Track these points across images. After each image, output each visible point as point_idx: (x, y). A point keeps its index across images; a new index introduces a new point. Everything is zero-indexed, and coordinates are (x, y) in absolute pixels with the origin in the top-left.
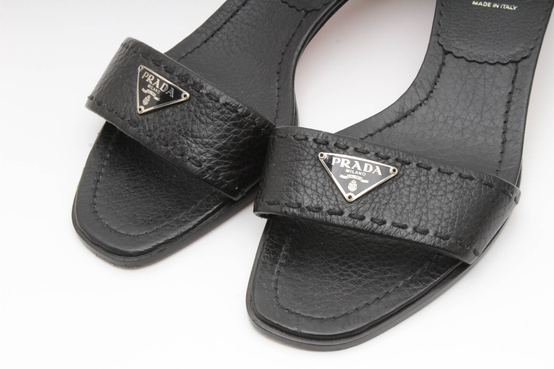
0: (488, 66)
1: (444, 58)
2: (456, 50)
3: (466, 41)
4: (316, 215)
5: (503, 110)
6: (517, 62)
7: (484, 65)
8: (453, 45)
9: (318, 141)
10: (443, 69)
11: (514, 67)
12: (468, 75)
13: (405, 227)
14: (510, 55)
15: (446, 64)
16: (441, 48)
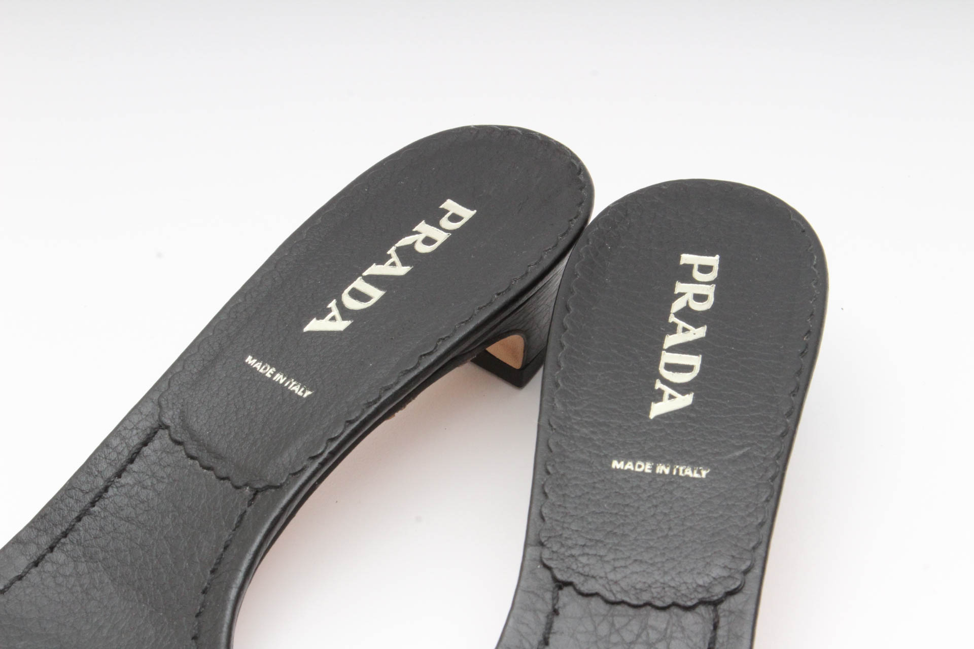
0: (654, 613)
1: (556, 598)
2: (582, 578)
3: (601, 557)
6: (715, 604)
7: (643, 611)
8: (574, 567)
10: (558, 624)
11: (710, 614)
12: (611, 634)
14: (700, 586)
15: (561, 612)
16: (547, 573)
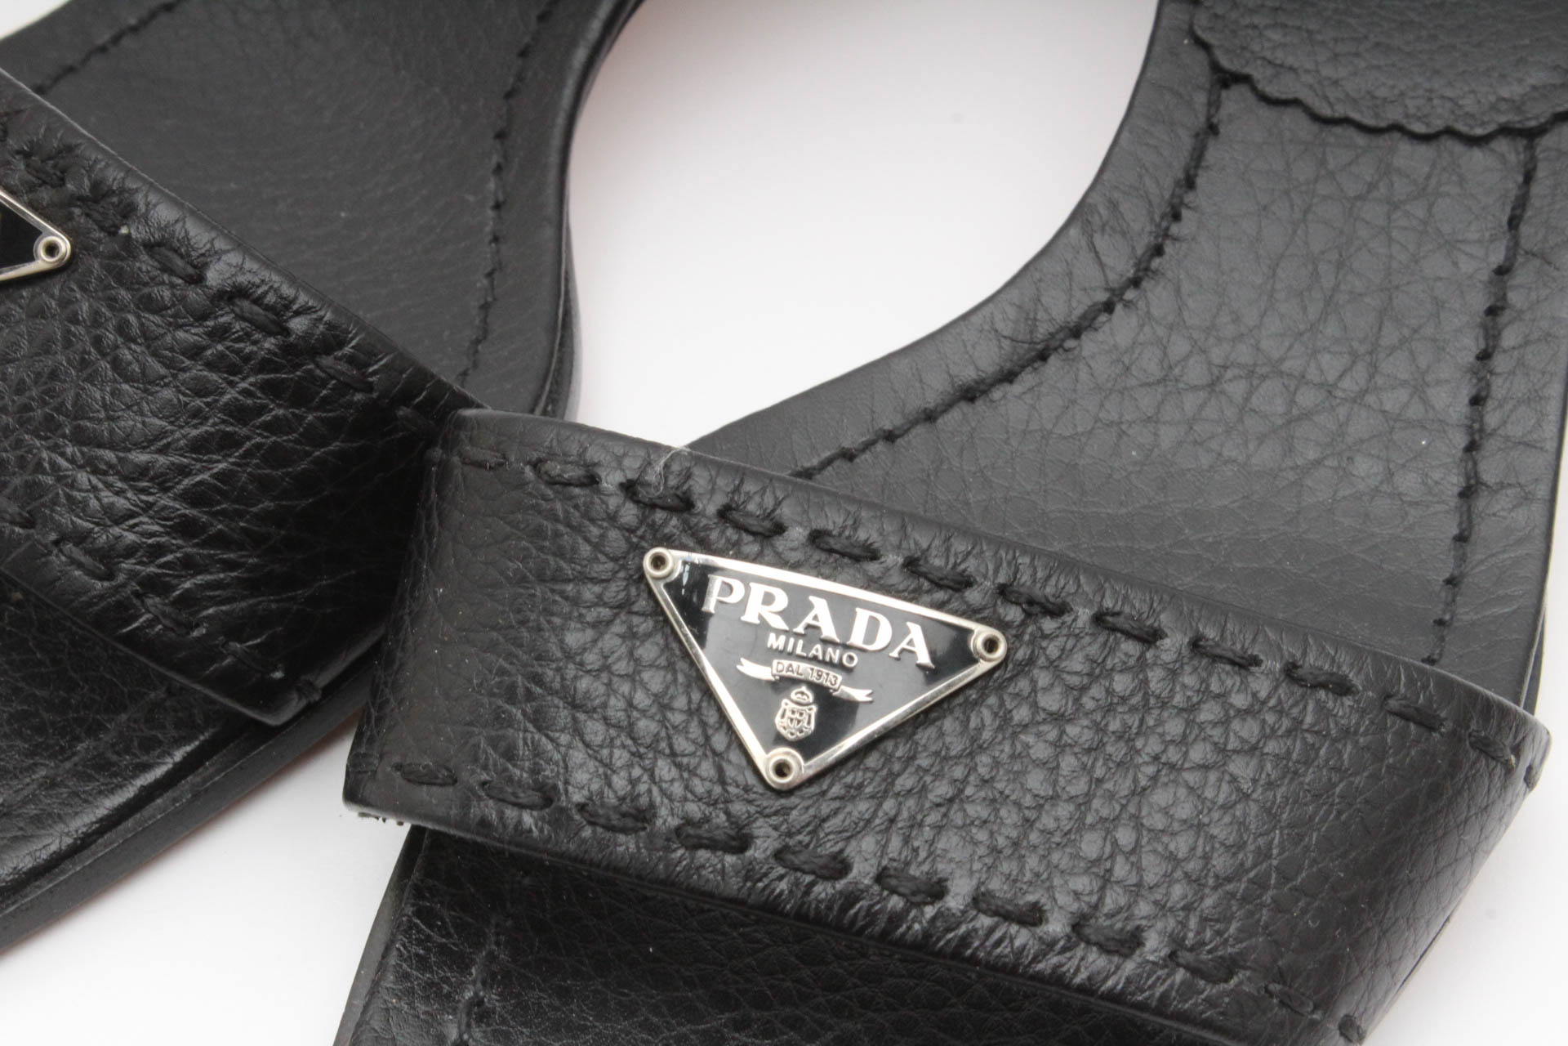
0: (1405, 147)
1: (1214, 104)
2: (1269, 71)
3: (1310, 32)
4: (626, 845)
5: (1469, 345)
6: (1531, 135)
7: (1384, 141)
8: (1256, 47)
9: (643, 493)
10: (1213, 154)
11: (1518, 153)
12: (1316, 180)
13: (1032, 917)
14: (1504, 99)
15: (1222, 130)
16: (1201, 56)
